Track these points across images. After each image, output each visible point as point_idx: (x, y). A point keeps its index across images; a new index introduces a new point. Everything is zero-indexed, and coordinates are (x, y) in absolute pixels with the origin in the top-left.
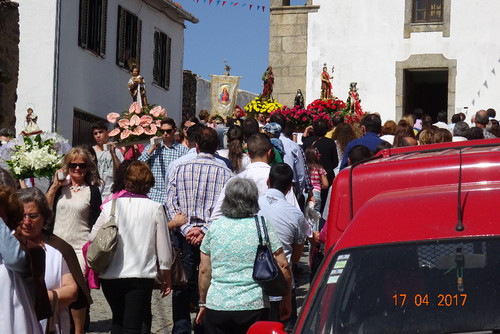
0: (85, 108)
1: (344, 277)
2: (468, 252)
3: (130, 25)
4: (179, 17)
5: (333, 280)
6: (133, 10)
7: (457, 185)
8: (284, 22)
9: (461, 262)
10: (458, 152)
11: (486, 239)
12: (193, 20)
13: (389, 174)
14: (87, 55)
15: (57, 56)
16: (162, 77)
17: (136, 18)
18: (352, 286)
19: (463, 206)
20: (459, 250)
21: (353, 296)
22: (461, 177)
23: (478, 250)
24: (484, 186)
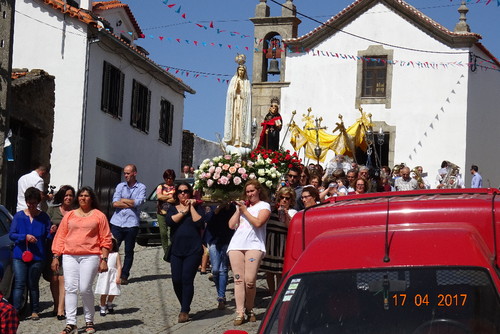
0: (105, 158)
1: (296, 297)
2: (393, 279)
3: (142, 95)
4: (180, 89)
5: (287, 298)
6: (144, 83)
7: (384, 226)
8: (263, 94)
9: (387, 287)
10: (386, 200)
11: (407, 269)
12: (191, 92)
13: (333, 216)
14: (108, 117)
15: (84, 119)
16: (166, 136)
17: (146, 89)
18: (303, 303)
19: (389, 242)
20: (385, 277)
21: (303, 311)
22: (388, 220)
23: (402, 277)
24: (407, 227)
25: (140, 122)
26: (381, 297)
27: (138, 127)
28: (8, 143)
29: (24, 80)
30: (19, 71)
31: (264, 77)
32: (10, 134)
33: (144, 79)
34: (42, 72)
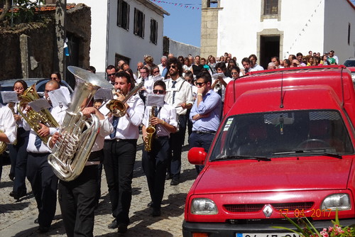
0: (120, 53)
1: (231, 128)
2: (286, 117)
3: (140, 16)
4: (161, 12)
5: (226, 129)
6: (141, 10)
7: (280, 88)
8: (208, 14)
9: (282, 122)
10: (281, 73)
11: (294, 111)
12: (167, 14)
13: (251, 83)
14: (121, 30)
15: (108, 31)
16: (154, 39)
17: (142, 13)
18: (234, 132)
19: (283, 97)
20: (281, 116)
21: (235, 136)
22: (283, 84)
23: (290, 116)
24: (291, 88)
25: (139, 33)
26: (278, 127)
27: (138, 34)
28: (66, 46)
29: (74, 10)
30: (70, 5)
31: (209, 5)
32: (67, 40)
33: (141, 8)
34: (84, 5)
